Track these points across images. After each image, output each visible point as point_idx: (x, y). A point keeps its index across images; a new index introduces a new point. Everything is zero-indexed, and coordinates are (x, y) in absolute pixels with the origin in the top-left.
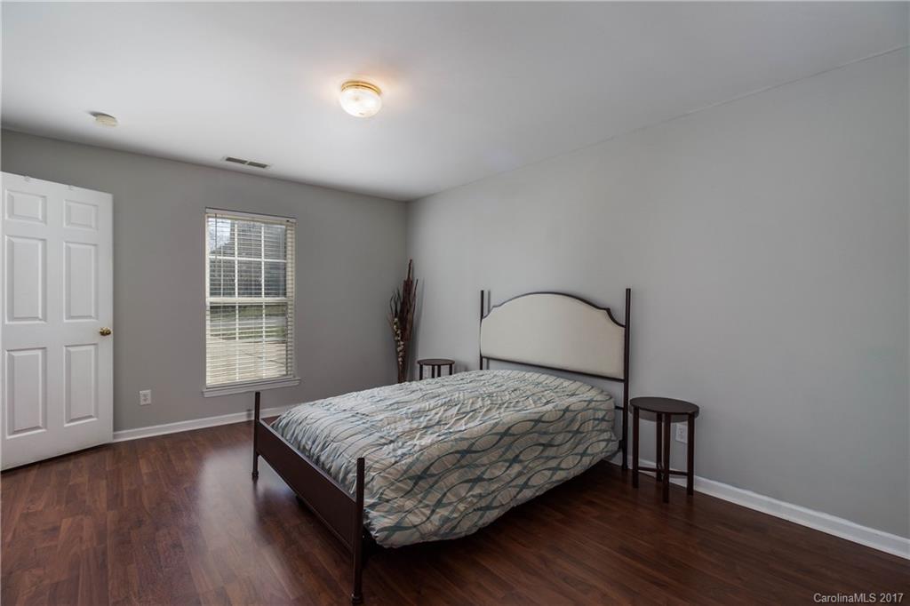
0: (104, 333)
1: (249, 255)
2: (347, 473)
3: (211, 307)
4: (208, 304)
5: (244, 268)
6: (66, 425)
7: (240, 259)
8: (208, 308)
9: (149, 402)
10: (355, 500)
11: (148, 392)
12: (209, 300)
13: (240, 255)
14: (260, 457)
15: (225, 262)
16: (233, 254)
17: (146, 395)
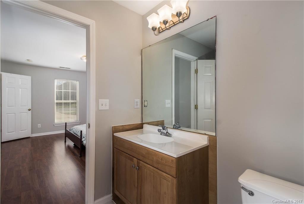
0: (29, 110)
1: (66, 90)
2: (78, 132)
3: (56, 103)
4: (55, 102)
5: (65, 93)
6: (20, 132)
7: (64, 91)
8: (55, 103)
9: (40, 127)
10: (80, 138)
11: (40, 125)
12: (56, 101)
13: (64, 90)
14: (67, 138)
15: (60, 91)
16: (62, 90)
17: (39, 125)
